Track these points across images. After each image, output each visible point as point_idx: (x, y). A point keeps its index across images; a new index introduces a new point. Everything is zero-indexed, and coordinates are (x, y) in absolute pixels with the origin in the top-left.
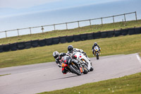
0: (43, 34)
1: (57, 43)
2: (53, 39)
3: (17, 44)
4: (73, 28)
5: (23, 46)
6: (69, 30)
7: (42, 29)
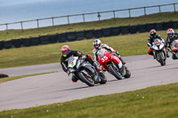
0: (99, 22)
1: (117, 34)
2: (112, 28)
3: (67, 34)
4: (138, 16)
5: (74, 37)
6: (133, 18)
7: (99, 16)
